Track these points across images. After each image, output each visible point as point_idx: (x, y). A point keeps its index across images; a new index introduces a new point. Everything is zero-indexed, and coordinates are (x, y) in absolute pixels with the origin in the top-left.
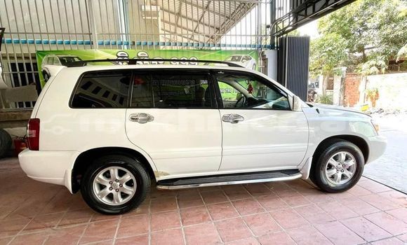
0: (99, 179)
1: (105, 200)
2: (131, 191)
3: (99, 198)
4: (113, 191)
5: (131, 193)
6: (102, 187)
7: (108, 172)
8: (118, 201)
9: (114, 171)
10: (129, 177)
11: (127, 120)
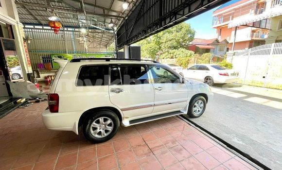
0: (94, 125)
1: (97, 136)
2: (110, 129)
3: (93, 135)
4: (101, 130)
5: (110, 130)
6: (95, 129)
7: (99, 120)
8: (104, 135)
9: (101, 119)
10: (109, 122)
11: (110, 92)
